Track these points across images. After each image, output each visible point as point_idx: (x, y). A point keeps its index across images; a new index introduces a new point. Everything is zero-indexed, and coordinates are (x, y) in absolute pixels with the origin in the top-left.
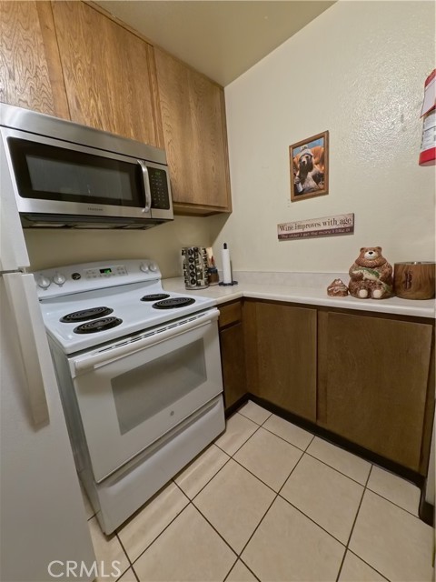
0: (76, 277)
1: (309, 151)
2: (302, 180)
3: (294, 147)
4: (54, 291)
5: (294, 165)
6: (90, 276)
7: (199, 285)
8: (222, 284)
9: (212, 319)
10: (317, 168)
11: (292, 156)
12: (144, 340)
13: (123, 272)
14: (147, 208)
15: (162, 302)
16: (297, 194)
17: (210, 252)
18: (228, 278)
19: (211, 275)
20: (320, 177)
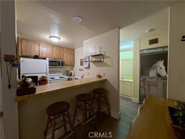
3: (80, 59)
5: (80, 61)
6: (52, 74)
13: (57, 73)
14: (61, 66)
16: (81, 65)
17: (71, 71)
18: (73, 75)
19: (71, 75)
20: (83, 64)
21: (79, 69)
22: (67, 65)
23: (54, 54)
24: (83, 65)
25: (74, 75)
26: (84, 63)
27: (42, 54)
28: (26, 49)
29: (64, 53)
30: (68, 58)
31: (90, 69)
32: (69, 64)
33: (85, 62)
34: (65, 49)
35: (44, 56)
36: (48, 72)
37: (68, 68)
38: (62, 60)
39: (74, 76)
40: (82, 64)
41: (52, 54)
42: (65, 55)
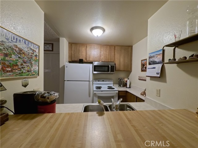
0: (99, 81)
1: (144, 62)
2: (143, 68)
3: (142, 60)
4: (96, 83)
5: (142, 64)
6: (101, 81)
7: (121, 86)
8: (127, 87)
9: (117, 93)
10: (145, 66)
11: (142, 63)
12: (103, 92)
13: (106, 81)
14: (110, 72)
15: (110, 88)
16: (142, 71)
17: (126, 79)
18: (128, 86)
19: (125, 85)
20: (146, 68)
21: (139, 77)
22: (119, 70)
23: (102, 57)
24: (145, 71)
25: (130, 85)
26: (148, 66)
27: (90, 57)
28: (75, 54)
29: (116, 53)
30: (122, 60)
31: (165, 82)
32: (122, 68)
33: (150, 64)
34: (116, 48)
35: (91, 60)
36: (91, 79)
37: (122, 75)
38: (113, 64)
39: (130, 87)
40: (144, 69)
41: (100, 56)
42: (117, 56)
